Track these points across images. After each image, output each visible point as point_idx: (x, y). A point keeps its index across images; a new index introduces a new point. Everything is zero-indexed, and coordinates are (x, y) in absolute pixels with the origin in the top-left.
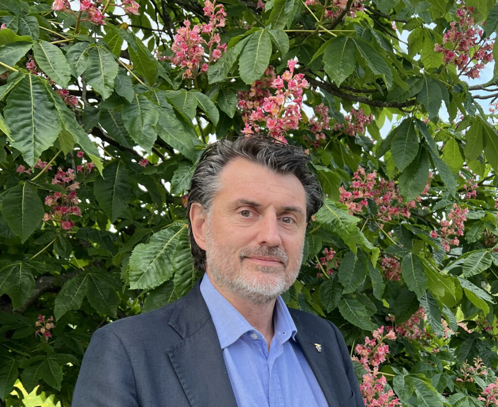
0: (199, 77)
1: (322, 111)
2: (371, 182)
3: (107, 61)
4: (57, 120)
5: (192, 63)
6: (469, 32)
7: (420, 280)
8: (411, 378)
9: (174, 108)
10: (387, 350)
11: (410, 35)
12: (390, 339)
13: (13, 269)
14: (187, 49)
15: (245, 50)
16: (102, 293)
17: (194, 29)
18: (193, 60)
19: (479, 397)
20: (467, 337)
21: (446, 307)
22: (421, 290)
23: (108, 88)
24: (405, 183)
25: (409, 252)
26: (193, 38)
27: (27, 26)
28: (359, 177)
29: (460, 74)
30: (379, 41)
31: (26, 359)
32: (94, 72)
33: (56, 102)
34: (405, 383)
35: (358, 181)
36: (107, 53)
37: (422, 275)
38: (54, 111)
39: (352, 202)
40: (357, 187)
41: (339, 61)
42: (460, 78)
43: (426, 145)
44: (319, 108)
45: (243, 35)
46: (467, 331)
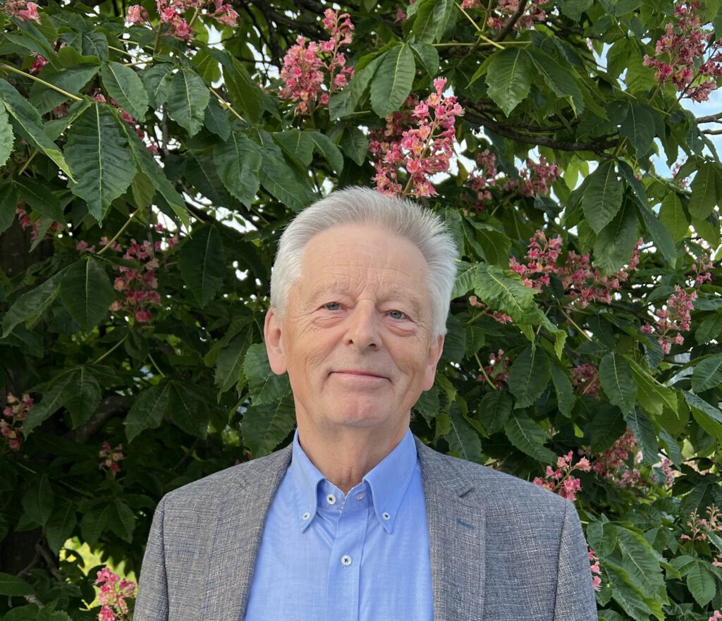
0: (316, 113)
1: (486, 161)
2: (554, 251)
3: (195, 87)
4: (130, 160)
5: (307, 94)
6: (694, 36)
7: (627, 390)
8: (614, 526)
9: (282, 151)
10: (578, 486)
11: (610, 49)
12: (581, 470)
13: (71, 376)
14: (300, 75)
15: (379, 73)
16: (189, 406)
17: (309, 47)
18: (308, 89)
19: (714, 561)
20: (699, 482)
21: (665, 431)
22: (627, 404)
23: (196, 121)
24: (603, 250)
25: (611, 351)
26: (308, 59)
27: (93, 46)
28: (537, 245)
29: (681, 98)
30: (564, 53)
31: (87, 500)
32: (178, 101)
33: (129, 138)
34: (604, 533)
35: (536, 249)
36: (195, 76)
37: (629, 384)
38: (127, 149)
39: (527, 279)
40: (534, 257)
41: (509, 81)
42: (680, 102)
43: (633, 196)
44: (482, 157)
45: (376, 53)
46: (697, 472)
